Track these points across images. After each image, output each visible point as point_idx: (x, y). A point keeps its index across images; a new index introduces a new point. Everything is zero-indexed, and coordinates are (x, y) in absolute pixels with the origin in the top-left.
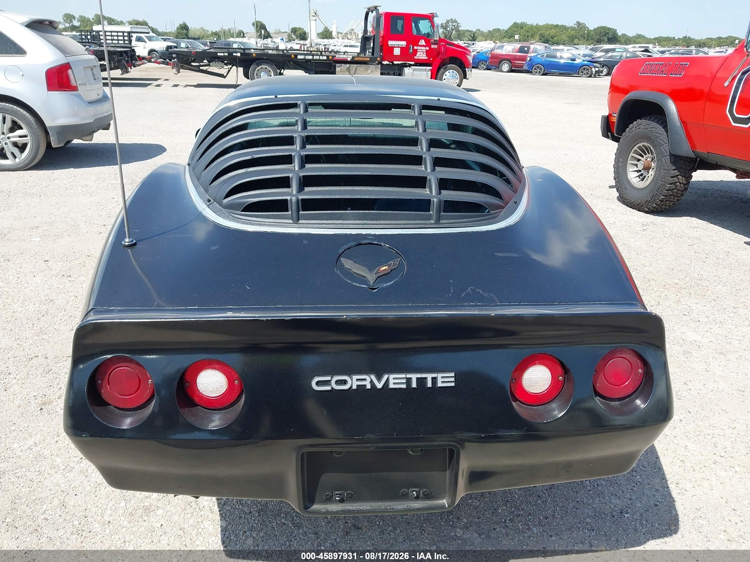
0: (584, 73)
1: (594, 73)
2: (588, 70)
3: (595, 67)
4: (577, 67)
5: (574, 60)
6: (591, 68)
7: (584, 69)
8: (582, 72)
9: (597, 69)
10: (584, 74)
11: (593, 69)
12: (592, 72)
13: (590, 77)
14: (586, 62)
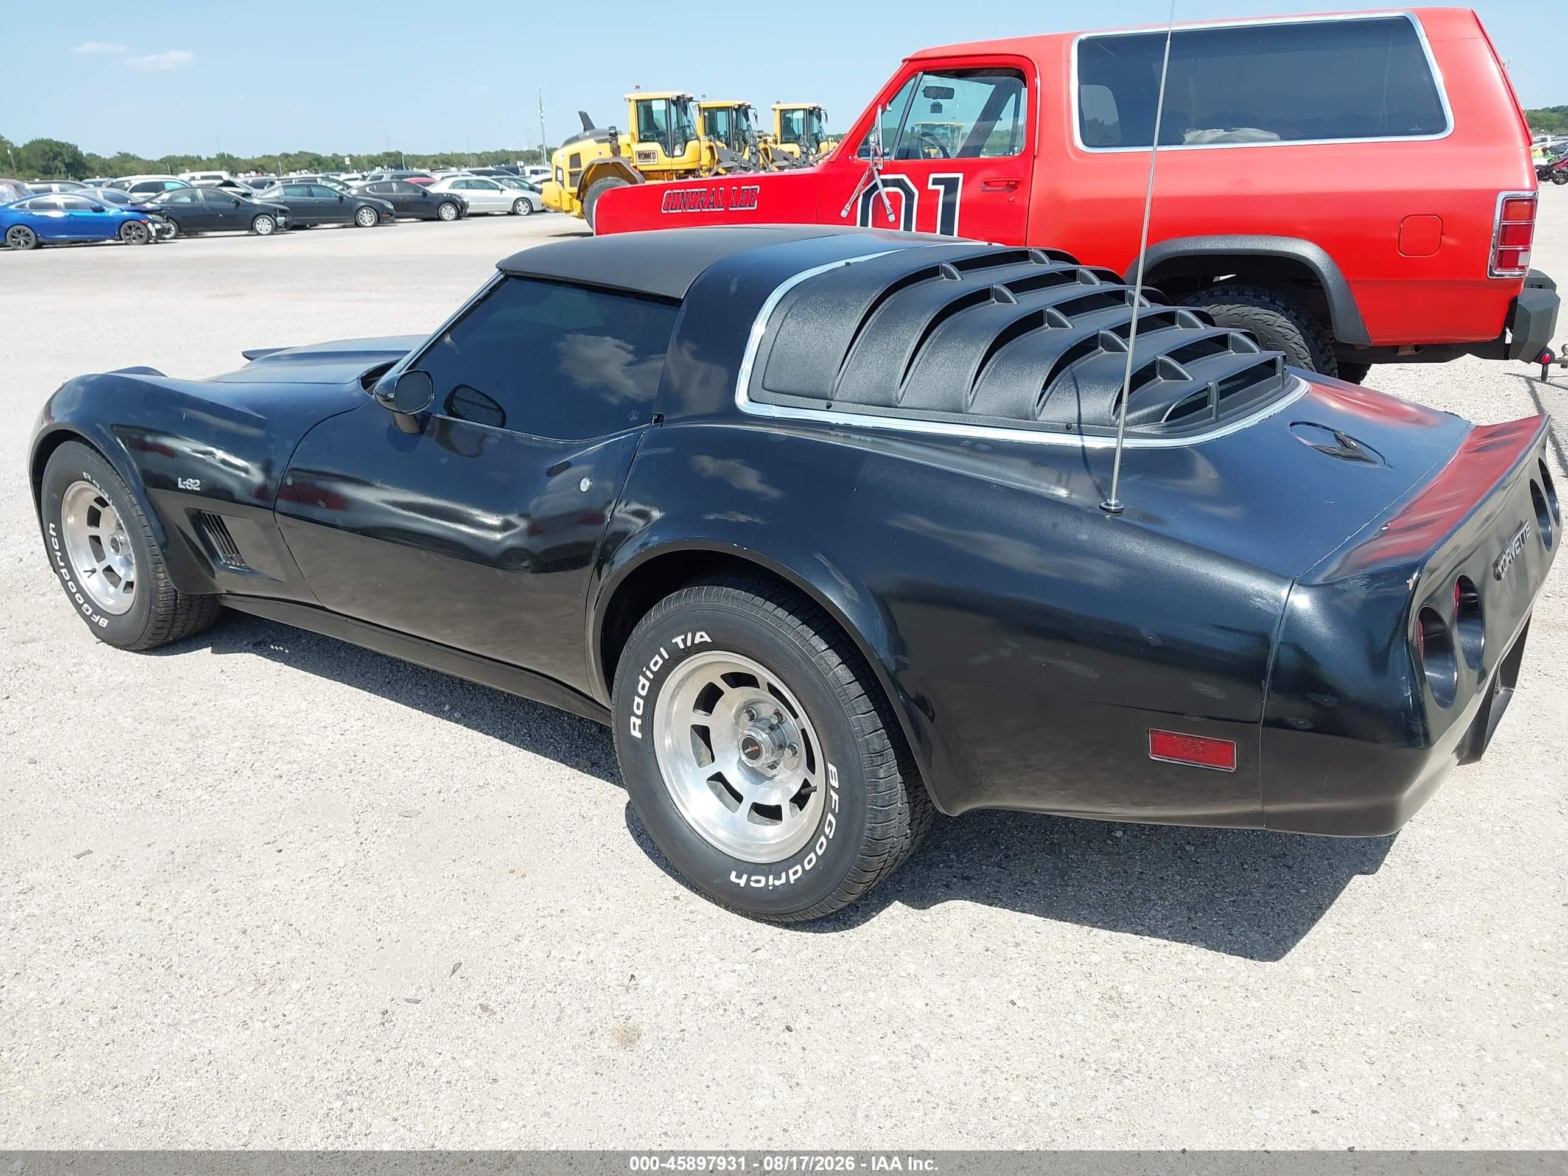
0: (132, 236)
1: (154, 234)
2: (138, 228)
3: (154, 222)
4: (113, 224)
5: (100, 210)
6: (145, 225)
7: (130, 227)
8: (128, 234)
9: (158, 226)
10: (134, 238)
11: (150, 225)
12: (149, 232)
13: (147, 243)
14: (126, 213)
